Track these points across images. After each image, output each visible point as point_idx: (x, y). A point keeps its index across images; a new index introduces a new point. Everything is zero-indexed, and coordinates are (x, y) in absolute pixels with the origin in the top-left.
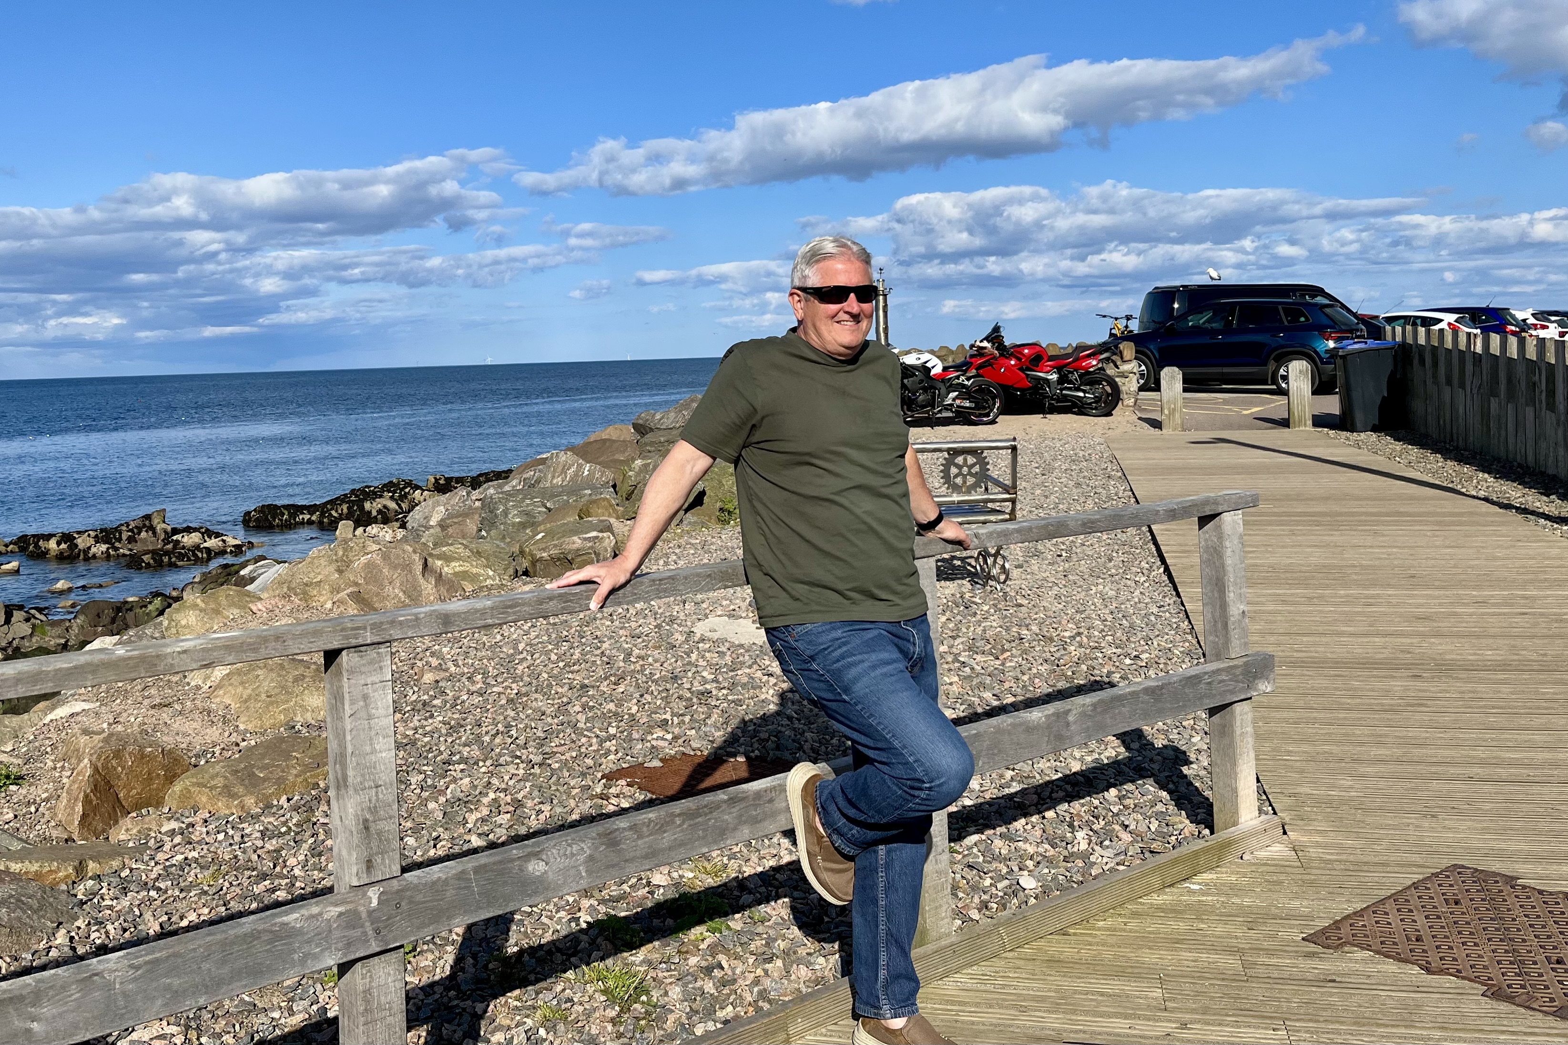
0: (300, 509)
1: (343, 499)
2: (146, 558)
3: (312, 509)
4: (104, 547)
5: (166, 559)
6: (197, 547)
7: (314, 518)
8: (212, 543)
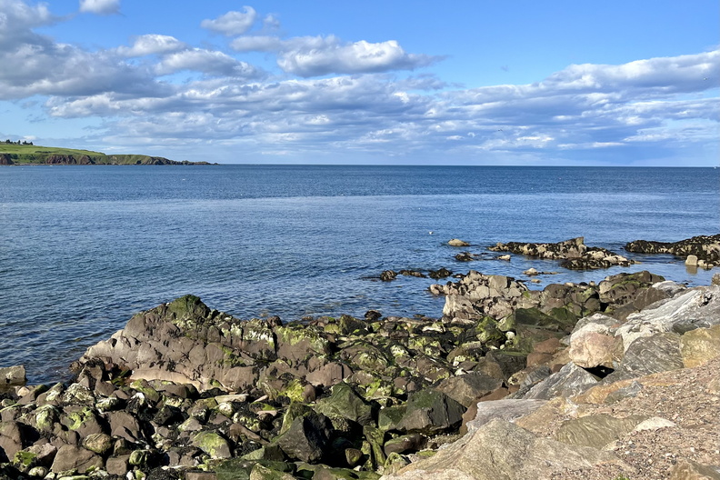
0: (662, 245)
1: (688, 242)
2: (574, 262)
3: (668, 245)
4: (551, 253)
5: (585, 264)
6: (601, 259)
7: (670, 251)
8: (609, 258)
